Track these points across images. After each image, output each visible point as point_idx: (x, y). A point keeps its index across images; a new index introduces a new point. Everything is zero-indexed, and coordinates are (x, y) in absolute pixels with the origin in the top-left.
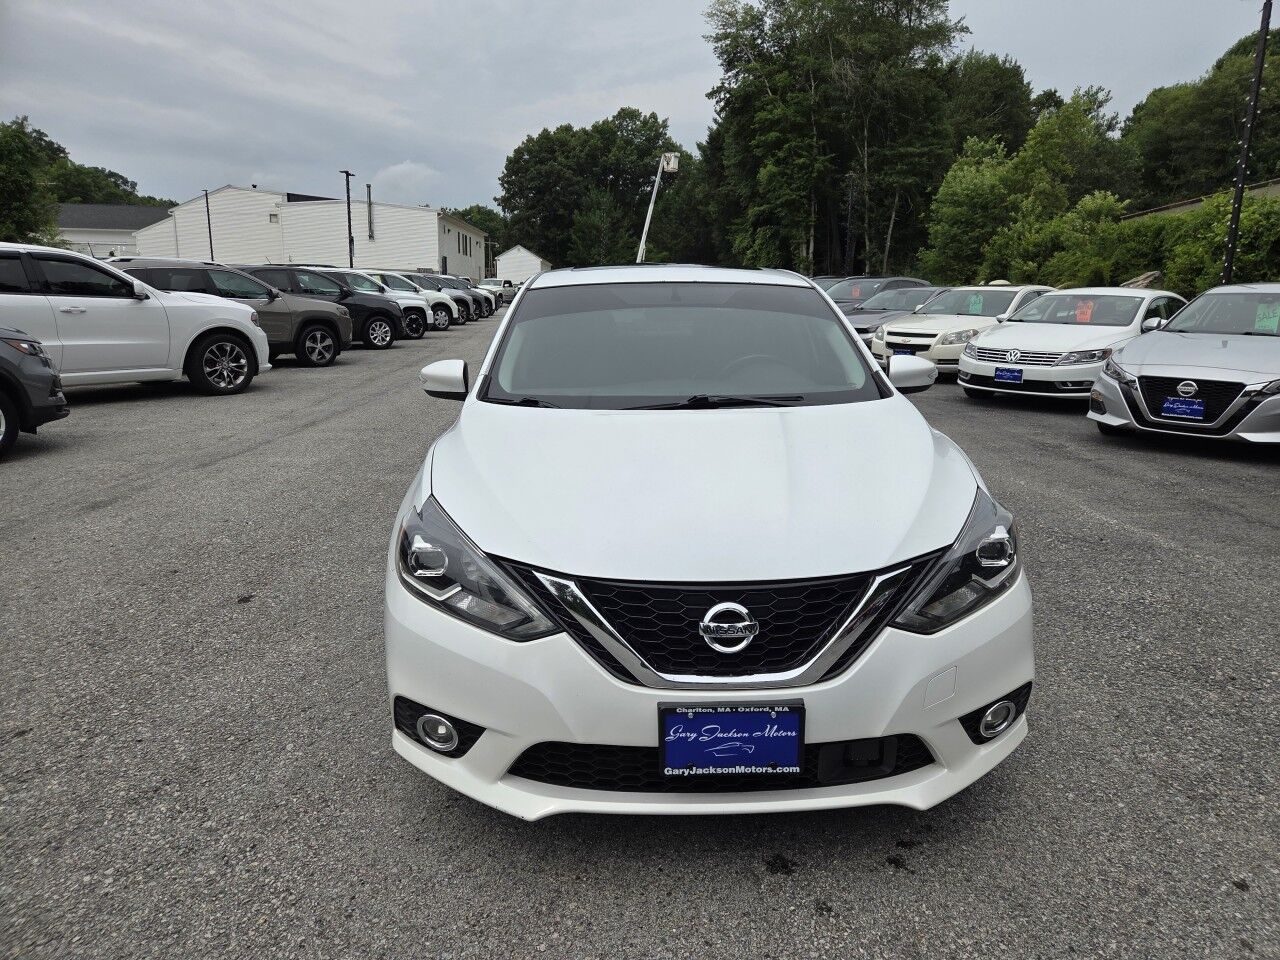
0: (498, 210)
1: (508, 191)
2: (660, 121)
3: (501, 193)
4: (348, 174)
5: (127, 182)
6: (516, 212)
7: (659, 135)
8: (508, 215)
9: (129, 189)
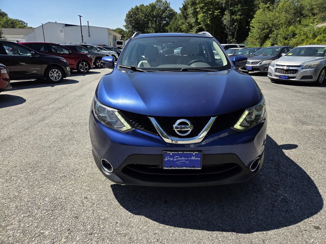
0: (124, 29)
1: (127, 23)
2: (168, 3)
3: (125, 24)
4: (80, 16)
5: (25, 23)
6: (129, 29)
7: (168, 7)
8: (127, 30)
9: (25, 25)
